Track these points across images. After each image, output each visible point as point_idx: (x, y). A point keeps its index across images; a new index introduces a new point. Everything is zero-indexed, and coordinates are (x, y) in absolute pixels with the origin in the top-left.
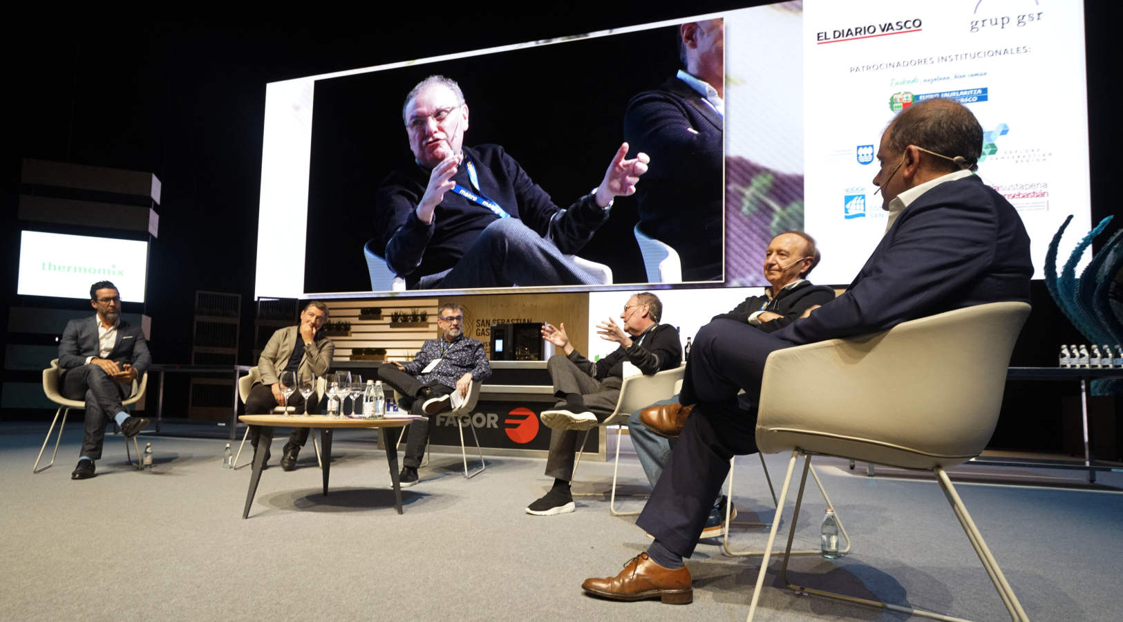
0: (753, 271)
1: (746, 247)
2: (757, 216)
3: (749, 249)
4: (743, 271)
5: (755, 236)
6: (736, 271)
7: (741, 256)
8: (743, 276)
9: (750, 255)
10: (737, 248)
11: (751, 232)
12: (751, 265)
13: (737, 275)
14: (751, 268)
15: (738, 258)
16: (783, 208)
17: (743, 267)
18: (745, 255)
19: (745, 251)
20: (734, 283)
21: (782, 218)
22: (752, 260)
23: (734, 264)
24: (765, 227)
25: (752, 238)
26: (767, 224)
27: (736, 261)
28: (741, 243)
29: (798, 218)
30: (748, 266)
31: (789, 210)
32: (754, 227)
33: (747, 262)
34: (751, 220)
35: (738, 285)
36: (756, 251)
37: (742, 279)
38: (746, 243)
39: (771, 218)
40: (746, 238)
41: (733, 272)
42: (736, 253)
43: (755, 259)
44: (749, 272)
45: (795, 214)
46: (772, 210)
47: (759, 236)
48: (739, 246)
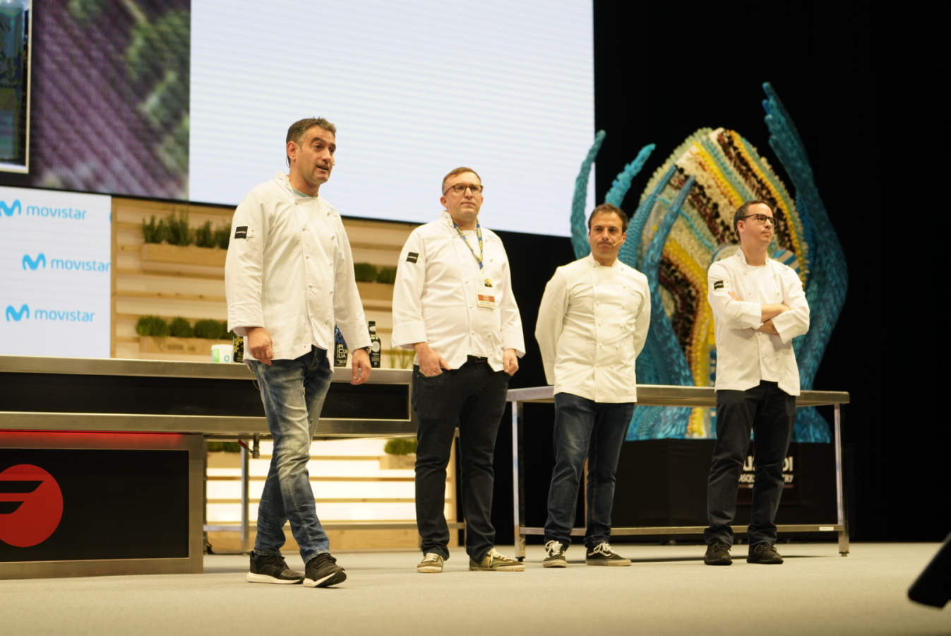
0: (88, 154)
1: (75, 96)
2: (100, 25)
3: (82, 102)
4: (69, 153)
5: (94, 73)
6: (55, 148)
7: (64, 114)
8: (70, 165)
9: (83, 115)
10: (56, 95)
11: (86, 62)
12: (85, 139)
13: (56, 160)
14: (84, 147)
15: (58, 118)
16: (152, 20)
17: (68, 141)
18: (74, 115)
19: (74, 105)
20: (50, 177)
21: (148, 40)
22: (87, 129)
23: (50, 133)
24: (116, 56)
25: (88, 76)
26: (121, 50)
27: (51, 123)
28: (64, 82)
29: (181, 49)
30: (79, 144)
31: (164, 27)
32: (96, 54)
33: (78, 132)
34: (89, 35)
35: (58, 185)
36: (96, 108)
37: (65, 172)
38: (75, 84)
39: (129, 38)
40: (76, 73)
41: (48, 152)
42: (55, 105)
43: (92, 126)
44: (82, 157)
45: (173, 38)
46: (130, 20)
47: (104, 73)
48: (62, 91)
